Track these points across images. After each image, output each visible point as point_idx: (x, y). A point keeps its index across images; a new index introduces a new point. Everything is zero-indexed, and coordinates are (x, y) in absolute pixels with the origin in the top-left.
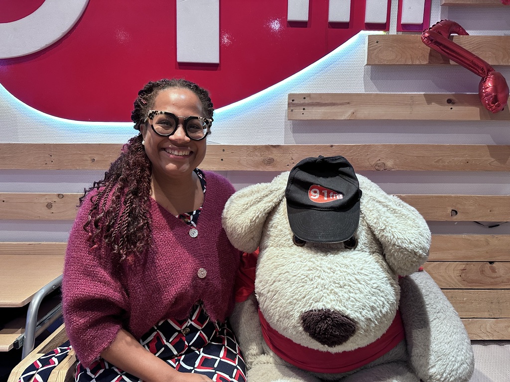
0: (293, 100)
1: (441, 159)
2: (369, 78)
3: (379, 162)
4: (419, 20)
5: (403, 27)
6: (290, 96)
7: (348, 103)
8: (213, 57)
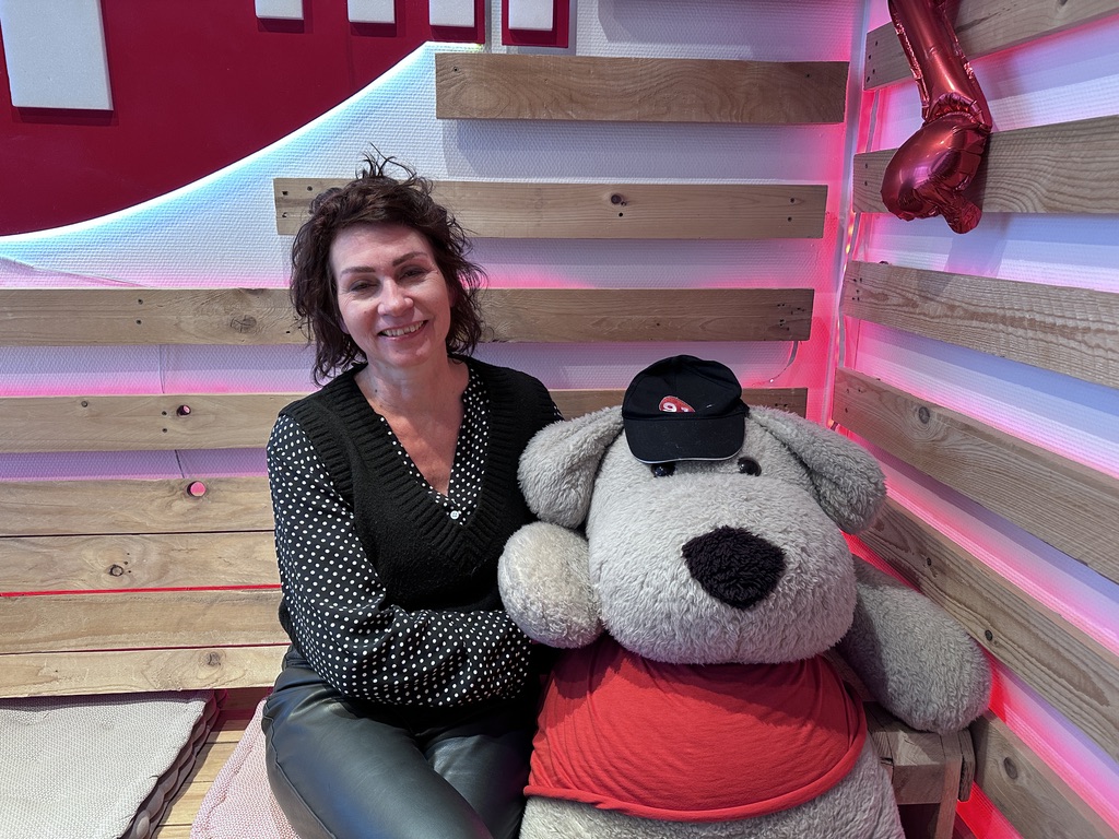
1: (604, 319)
2: (454, 145)
4: (545, 21)
5: (515, 37)
6: (277, 182)
8: (97, 97)
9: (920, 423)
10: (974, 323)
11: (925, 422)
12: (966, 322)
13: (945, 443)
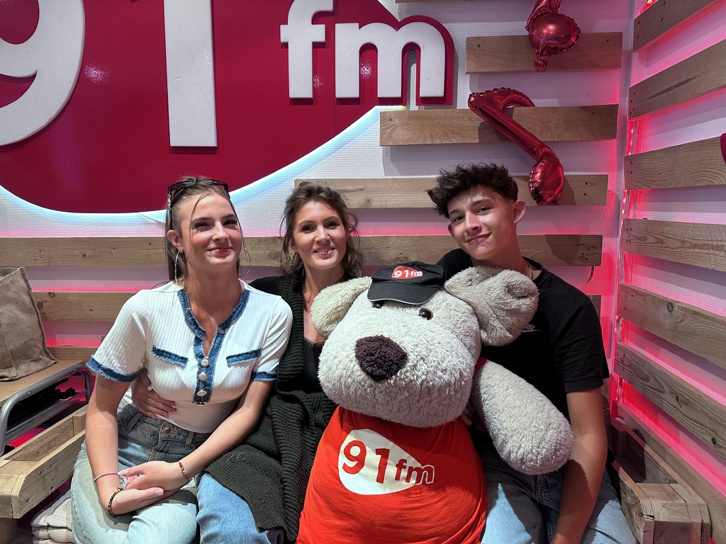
2: (389, 160)
3: (400, 256)
4: (440, 92)
5: (423, 101)
6: (296, 181)
7: (362, 190)
8: (209, 140)
9: (668, 312)
11: (670, 311)
13: (683, 323)
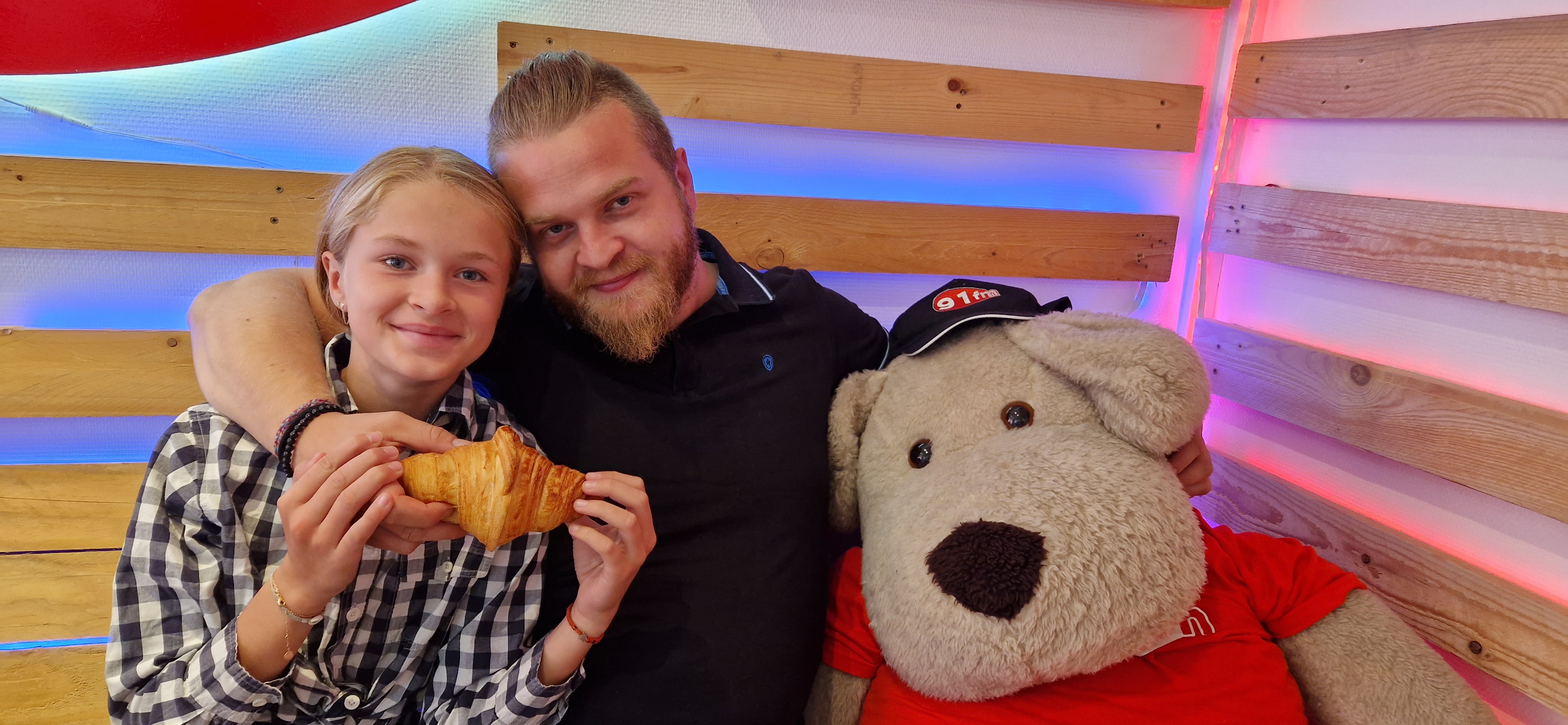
0: (513, 45)
1: (927, 244)
3: (767, 247)
6: (504, 28)
7: (682, 69)
9: (1352, 385)
10: (1452, 260)
11: (1361, 383)
12: (1436, 260)
13: (1400, 409)
